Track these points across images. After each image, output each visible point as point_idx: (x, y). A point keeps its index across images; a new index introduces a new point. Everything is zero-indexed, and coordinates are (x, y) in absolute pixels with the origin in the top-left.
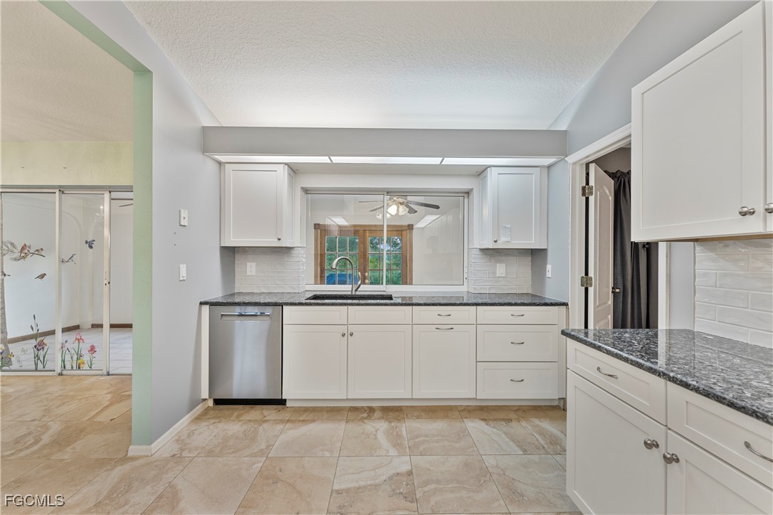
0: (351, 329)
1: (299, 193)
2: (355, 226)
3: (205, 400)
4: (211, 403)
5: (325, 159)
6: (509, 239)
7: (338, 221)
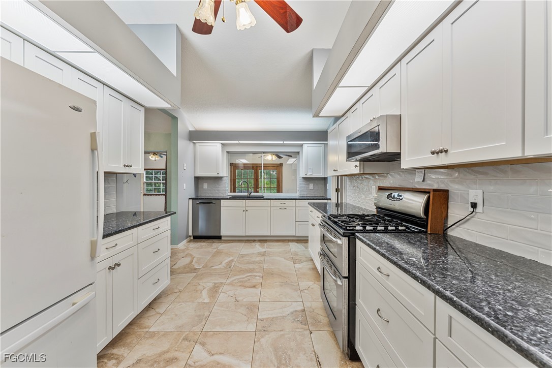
0: (247, 208)
1: (225, 153)
2: (253, 164)
3: (190, 236)
4: (192, 238)
5: (237, 142)
6: (311, 173)
7: (242, 161)
